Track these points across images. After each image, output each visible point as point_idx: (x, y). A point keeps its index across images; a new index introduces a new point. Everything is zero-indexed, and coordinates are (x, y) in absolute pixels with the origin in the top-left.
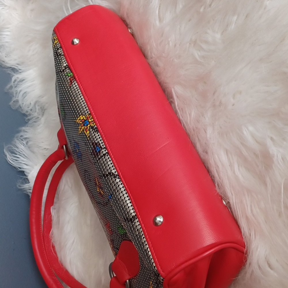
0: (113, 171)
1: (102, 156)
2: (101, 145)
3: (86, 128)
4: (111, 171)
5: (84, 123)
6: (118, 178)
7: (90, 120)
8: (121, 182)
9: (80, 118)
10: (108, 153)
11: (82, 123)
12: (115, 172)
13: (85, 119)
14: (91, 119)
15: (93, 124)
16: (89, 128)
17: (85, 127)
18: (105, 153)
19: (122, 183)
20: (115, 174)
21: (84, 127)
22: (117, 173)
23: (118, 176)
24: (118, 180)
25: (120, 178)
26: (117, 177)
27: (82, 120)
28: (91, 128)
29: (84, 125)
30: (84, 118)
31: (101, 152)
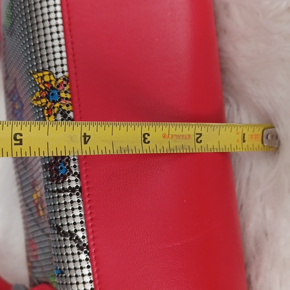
0: (80, 234)
1: (67, 191)
2: (72, 164)
3: (50, 107)
4: (76, 231)
5: (49, 92)
6: (85, 252)
7: (63, 95)
8: (89, 262)
9: (44, 75)
10: (80, 189)
11: (45, 90)
12: (83, 237)
13: (54, 86)
14: (66, 92)
15: (68, 106)
16: (56, 109)
17: (49, 104)
18: (75, 186)
19: (90, 264)
20: (81, 242)
21: (47, 103)
22: (85, 241)
23: (88, 248)
24: (83, 256)
25: (89, 254)
26: (85, 250)
27: (47, 83)
28: (61, 113)
29: (47, 97)
30: (51, 81)
31: (67, 180)
